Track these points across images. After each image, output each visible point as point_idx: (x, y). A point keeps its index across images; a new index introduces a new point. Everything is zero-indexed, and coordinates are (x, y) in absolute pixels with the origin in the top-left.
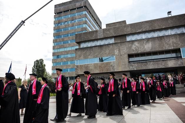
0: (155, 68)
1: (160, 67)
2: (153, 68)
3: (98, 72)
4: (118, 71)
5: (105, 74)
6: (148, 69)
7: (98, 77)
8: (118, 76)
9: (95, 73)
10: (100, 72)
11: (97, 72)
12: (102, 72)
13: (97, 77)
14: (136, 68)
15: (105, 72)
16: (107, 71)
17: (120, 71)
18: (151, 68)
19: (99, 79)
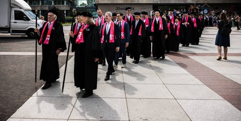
0: (176, 3)
1: (181, 3)
2: (175, 3)
3: (122, 2)
4: (142, 3)
5: (128, 5)
6: (170, 3)
7: (121, 7)
8: (141, 8)
9: (118, 3)
10: (124, 3)
11: (120, 3)
12: (125, 3)
13: (119, 8)
14: (160, 2)
15: (129, 3)
16: (131, 2)
17: (144, 3)
18: (172, 3)
19: (122, 9)
